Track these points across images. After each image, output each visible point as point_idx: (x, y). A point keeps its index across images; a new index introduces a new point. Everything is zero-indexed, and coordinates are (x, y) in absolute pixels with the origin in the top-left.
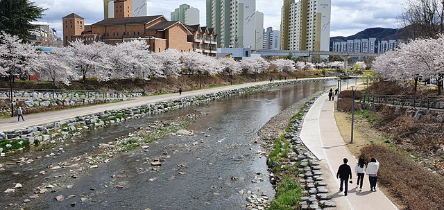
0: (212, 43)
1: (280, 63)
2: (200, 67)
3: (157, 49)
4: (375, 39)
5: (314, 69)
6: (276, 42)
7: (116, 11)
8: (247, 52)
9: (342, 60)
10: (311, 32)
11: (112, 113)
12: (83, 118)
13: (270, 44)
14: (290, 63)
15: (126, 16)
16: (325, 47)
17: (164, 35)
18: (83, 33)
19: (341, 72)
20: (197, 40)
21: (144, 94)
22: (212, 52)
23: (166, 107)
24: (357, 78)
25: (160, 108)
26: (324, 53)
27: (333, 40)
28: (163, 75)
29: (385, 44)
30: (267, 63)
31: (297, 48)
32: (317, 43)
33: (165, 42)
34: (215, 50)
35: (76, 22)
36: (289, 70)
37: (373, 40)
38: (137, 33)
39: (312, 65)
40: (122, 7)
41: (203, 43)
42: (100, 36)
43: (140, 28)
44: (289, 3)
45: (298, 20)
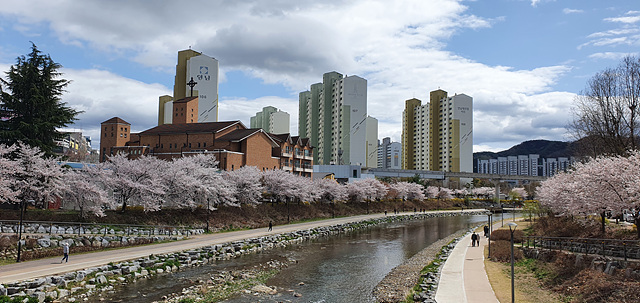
0: (307, 158)
1: (403, 188)
2: (289, 191)
3: (229, 166)
4: (538, 156)
5: (452, 198)
6: (396, 158)
7: (175, 115)
8: (355, 172)
9: (491, 186)
10: (446, 145)
11: (160, 258)
12: (118, 265)
13: (388, 160)
14: (418, 188)
15: (188, 121)
16: (466, 166)
17: (241, 147)
18: (127, 144)
19: (491, 202)
20: (285, 155)
21: (207, 231)
22: (307, 170)
23: (237, 249)
24: (515, 212)
25: (229, 251)
26: (465, 174)
27: (477, 156)
28: (236, 203)
29: (553, 163)
30: (383, 187)
31: (427, 167)
32: (454, 161)
33: (241, 157)
34: (310, 168)
35: (119, 129)
36: (416, 198)
37: (535, 157)
38: (202, 145)
39: (450, 191)
40: (184, 109)
41: (295, 158)
42: (151, 148)
43: (208, 139)
44: (412, 106)
45: (427, 128)
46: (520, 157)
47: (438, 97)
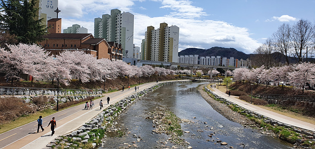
0: (120, 54)
5: (175, 74)
8: (135, 61)
9: (188, 69)
12: (107, 111)
15: (57, 32)
17: (96, 48)
20: (113, 53)
21: (103, 92)
30: (153, 69)
31: (157, 59)
32: (170, 58)
33: (96, 53)
36: (164, 75)
37: (197, 56)
40: (54, 25)
41: (116, 54)
43: (77, 42)
44: (150, 29)
45: (157, 41)
46: (186, 56)
47: (164, 26)
